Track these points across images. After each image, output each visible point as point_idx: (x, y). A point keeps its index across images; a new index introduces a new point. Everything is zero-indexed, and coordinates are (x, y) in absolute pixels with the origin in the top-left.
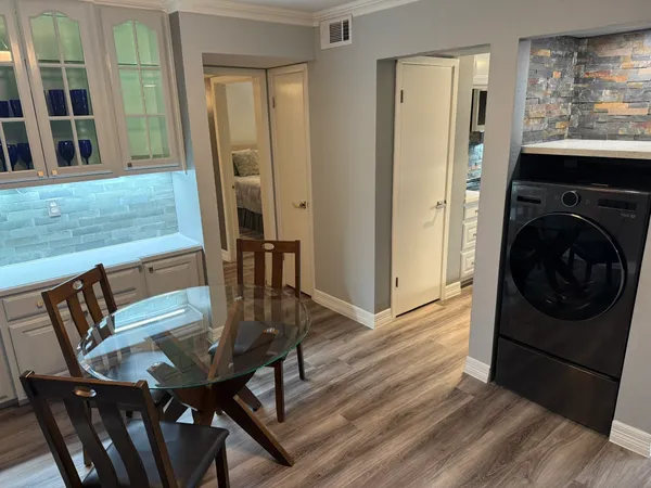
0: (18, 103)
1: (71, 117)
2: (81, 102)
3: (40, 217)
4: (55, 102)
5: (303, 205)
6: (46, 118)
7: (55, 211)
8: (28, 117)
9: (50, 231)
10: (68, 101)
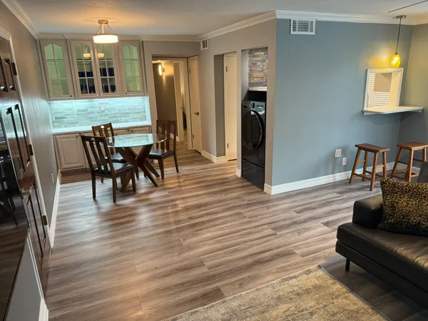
0: (92, 72)
1: (108, 77)
2: (111, 72)
3: (99, 111)
4: (103, 72)
5: (198, 114)
6: (100, 77)
7: (103, 109)
8: (95, 77)
9: (101, 116)
10: (107, 72)
